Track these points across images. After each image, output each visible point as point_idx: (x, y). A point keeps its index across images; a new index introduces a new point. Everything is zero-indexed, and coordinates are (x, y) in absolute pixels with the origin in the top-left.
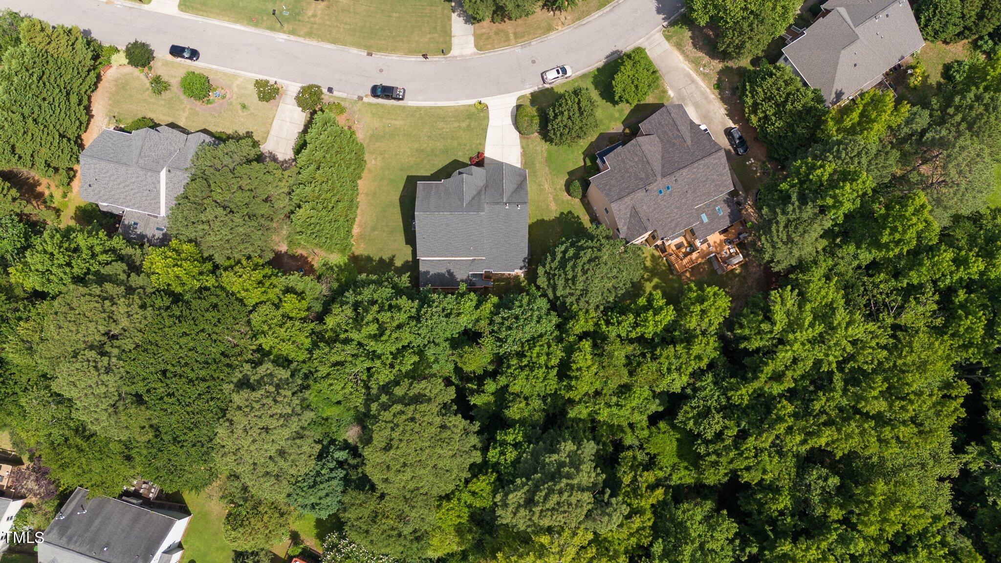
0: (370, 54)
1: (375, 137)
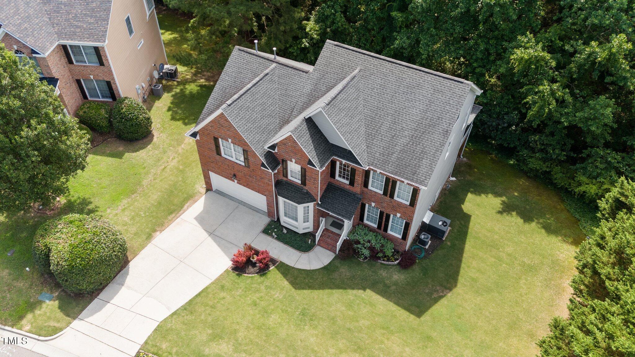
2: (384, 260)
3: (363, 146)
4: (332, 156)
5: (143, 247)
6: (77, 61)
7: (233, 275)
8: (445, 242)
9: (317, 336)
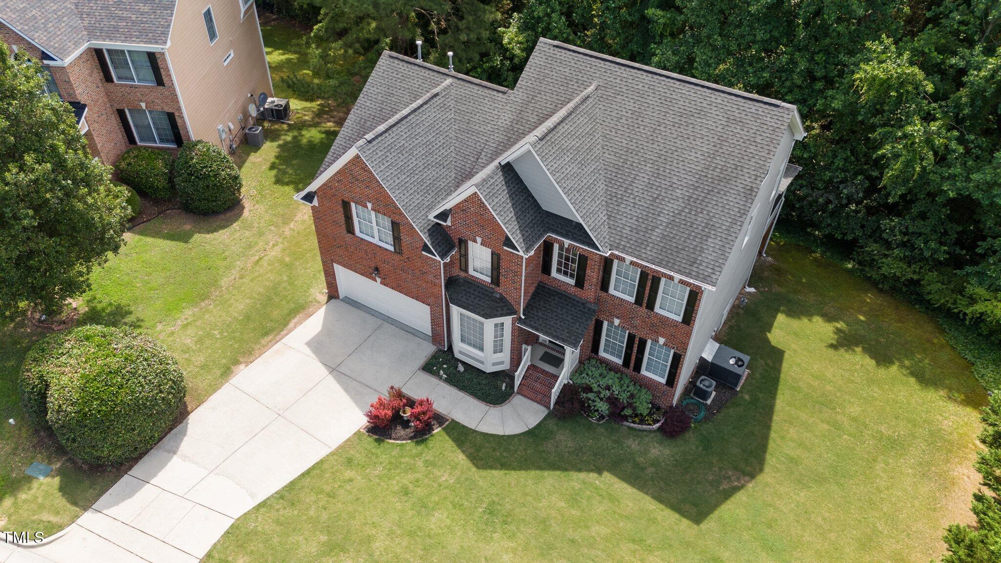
2: (634, 422)
3: (601, 216)
4: (546, 232)
5: (214, 388)
6: (119, 78)
7: (369, 441)
8: (740, 395)
9: (514, 551)
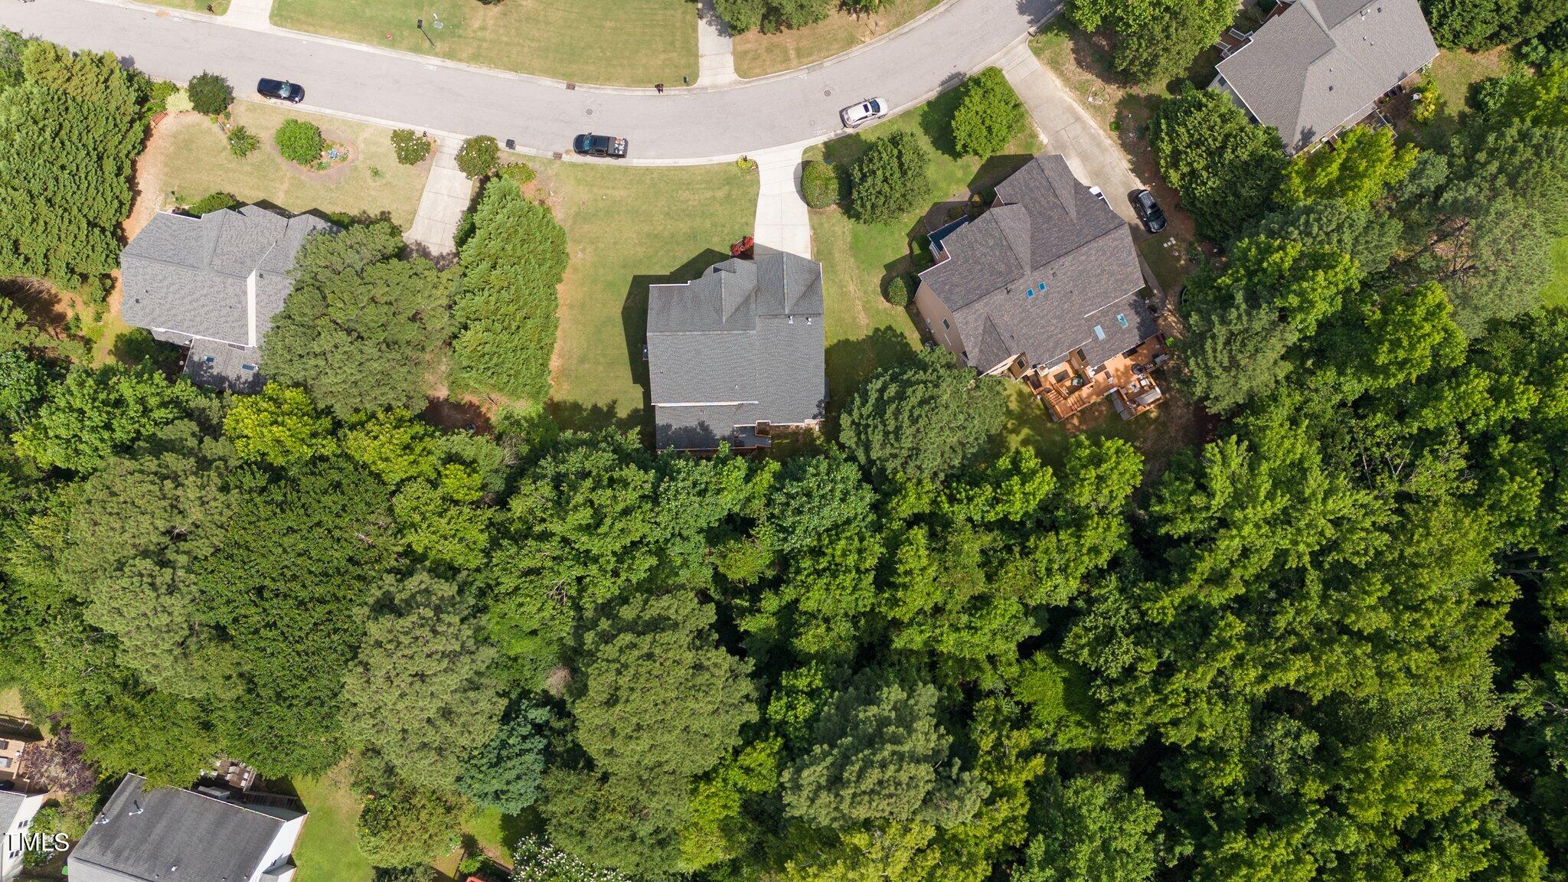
0: (571, 87)
1: (582, 216)
7: (747, 236)
9: (681, 230)
